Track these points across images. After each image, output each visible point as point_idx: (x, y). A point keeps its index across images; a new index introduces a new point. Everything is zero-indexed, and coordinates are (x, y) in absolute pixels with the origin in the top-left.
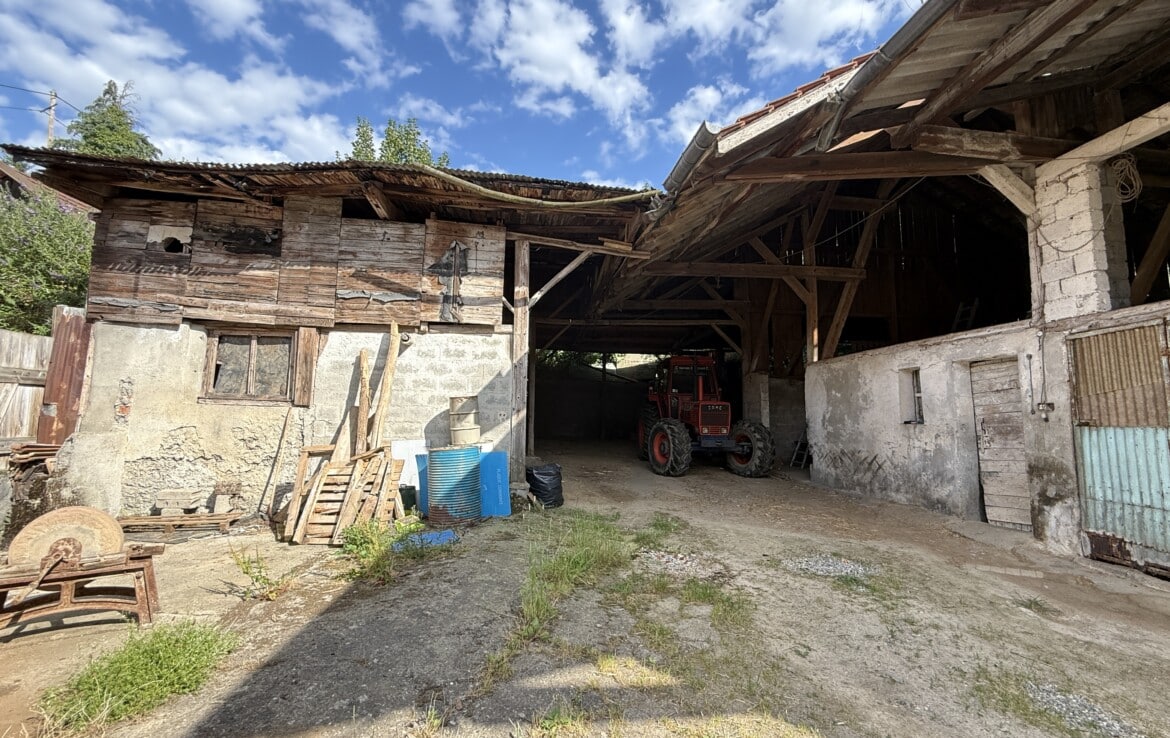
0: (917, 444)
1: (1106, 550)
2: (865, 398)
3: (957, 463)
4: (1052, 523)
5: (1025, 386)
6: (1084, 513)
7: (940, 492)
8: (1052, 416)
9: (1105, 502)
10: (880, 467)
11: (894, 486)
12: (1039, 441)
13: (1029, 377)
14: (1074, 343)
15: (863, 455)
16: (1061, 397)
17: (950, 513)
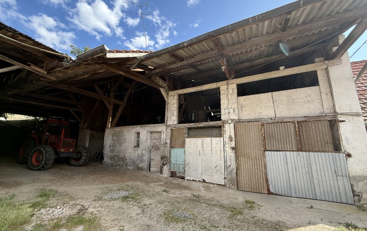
0: (137, 152)
1: (173, 174)
2: (124, 140)
3: (146, 158)
4: (164, 170)
5: (162, 139)
6: (170, 166)
7: (141, 165)
8: (167, 145)
9: (174, 164)
10: (126, 159)
11: (129, 165)
12: (164, 151)
13: (163, 136)
14: (172, 130)
15: (121, 156)
16: (168, 141)
17: (143, 170)
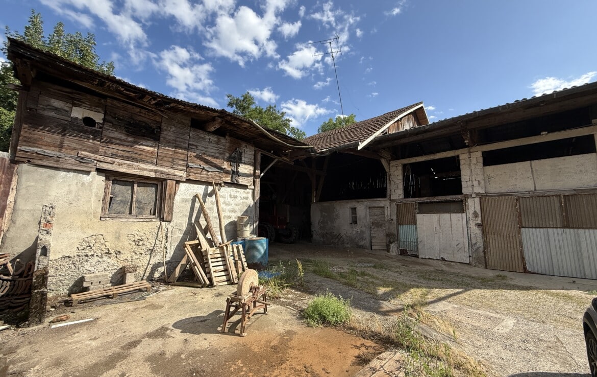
0: (355, 229)
1: (403, 253)
2: (337, 215)
3: (367, 235)
4: (392, 248)
5: (386, 215)
6: (399, 245)
7: (362, 243)
8: (393, 222)
9: (403, 242)
10: (341, 237)
11: (346, 242)
12: (389, 228)
13: (387, 212)
14: (397, 205)
15: (335, 234)
16: (394, 218)
17: (365, 248)
